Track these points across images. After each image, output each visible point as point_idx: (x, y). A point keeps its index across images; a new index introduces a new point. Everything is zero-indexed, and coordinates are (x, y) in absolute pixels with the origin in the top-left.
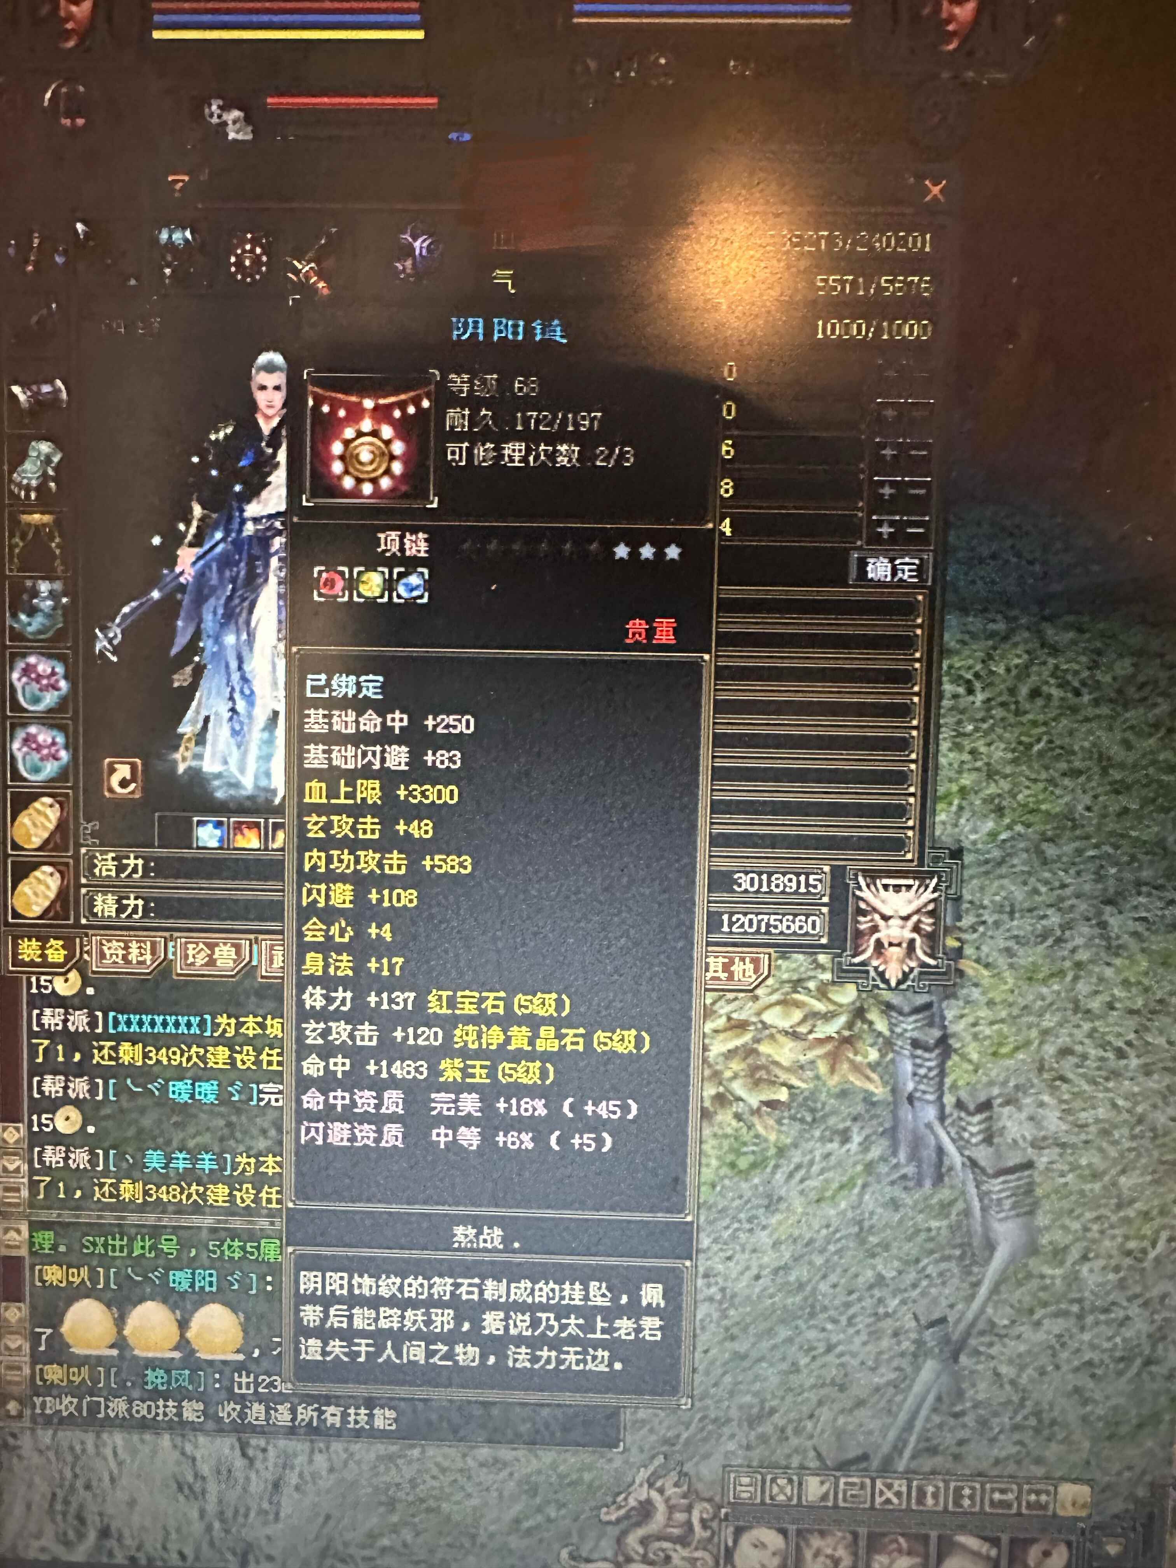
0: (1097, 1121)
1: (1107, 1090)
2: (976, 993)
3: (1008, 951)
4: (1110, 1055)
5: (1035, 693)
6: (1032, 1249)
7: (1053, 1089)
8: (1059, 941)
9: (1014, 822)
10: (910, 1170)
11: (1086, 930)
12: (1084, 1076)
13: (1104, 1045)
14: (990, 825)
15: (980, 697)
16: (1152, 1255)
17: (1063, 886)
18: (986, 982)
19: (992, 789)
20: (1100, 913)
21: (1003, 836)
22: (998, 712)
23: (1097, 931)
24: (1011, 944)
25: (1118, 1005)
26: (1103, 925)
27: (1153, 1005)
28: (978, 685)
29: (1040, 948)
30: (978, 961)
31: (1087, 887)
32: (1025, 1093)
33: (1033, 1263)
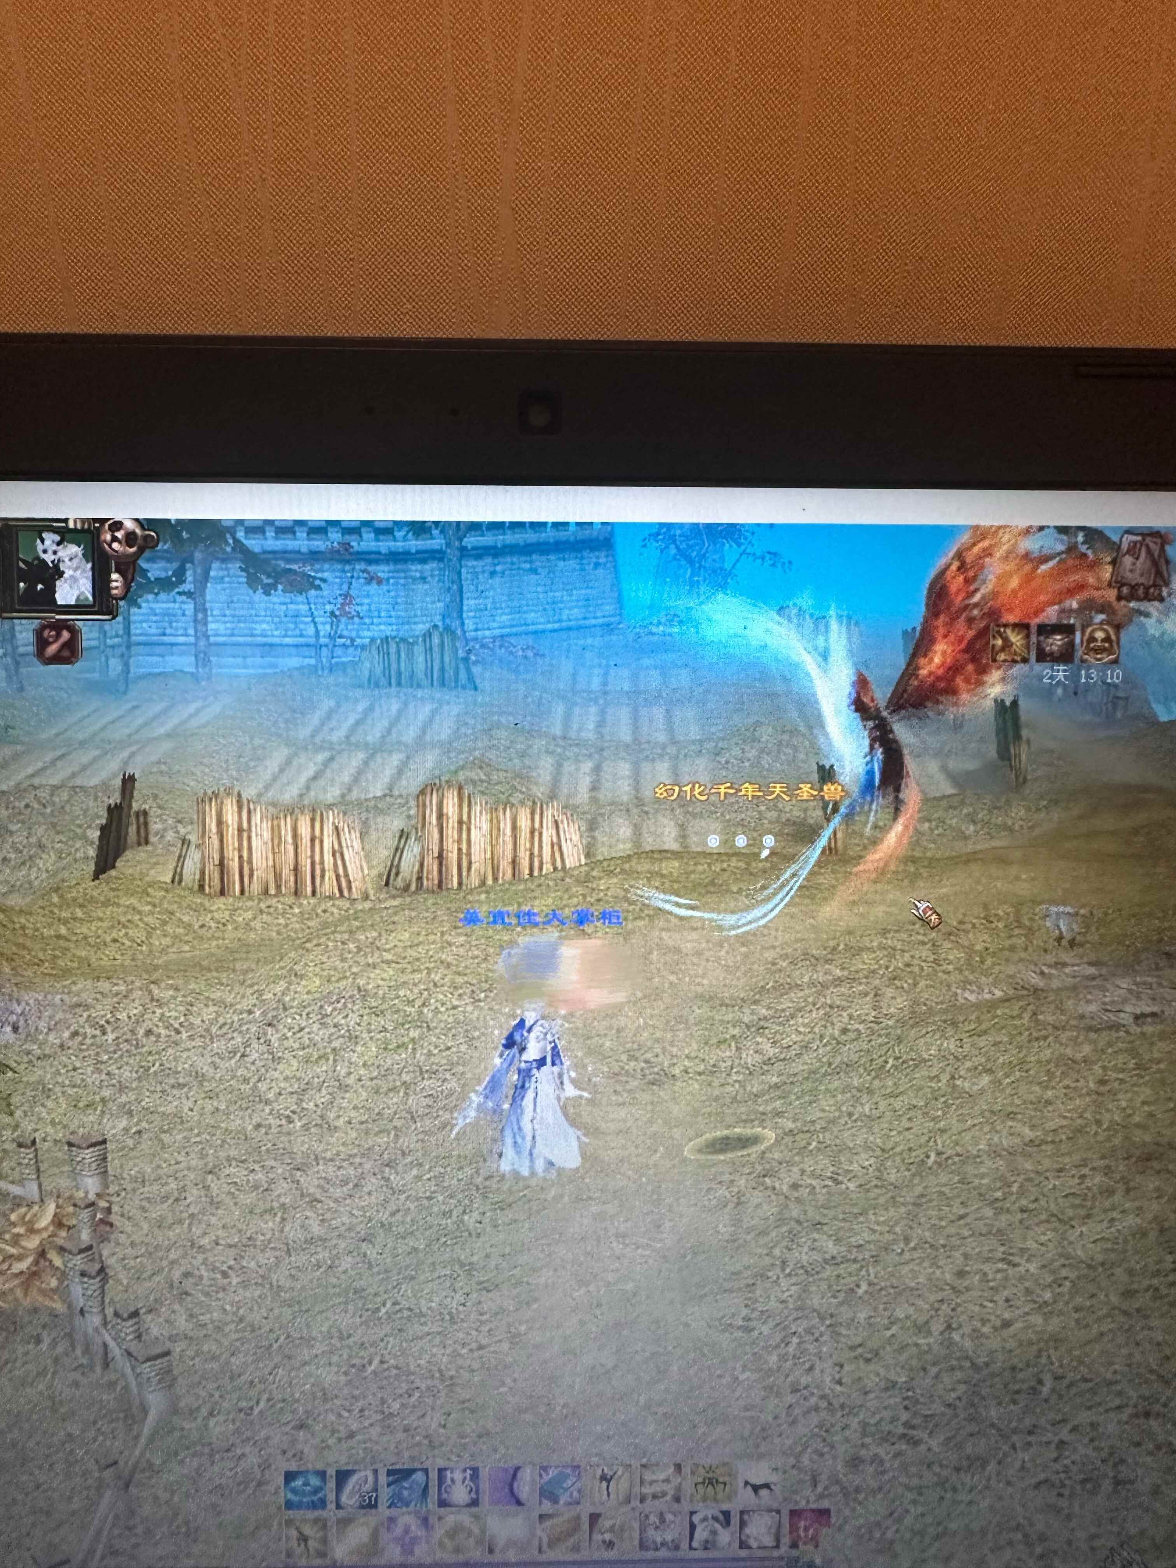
0: (212, 1322)
1: (218, 1299)
2: (123, 1238)
3: (143, 1209)
4: (219, 1276)
5: (149, 1033)
6: (175, 1411)
7: (181, 1301)
8: (177, 1200)
9: (140, 1121)
10: (84, 1361)
11: (195, 1192)
12: (202, 1291)
13: (214, 1269)
14: (124, 1123)
15: (110, 1037)
16: (256, 1411)
17: (177, 1163)
18: (129, 1229)
19: (124, 1099)
20: (204, 1180)
21: (134, 1130)
22: (125, 1046)
23: (203, 1193)
24: (144, 1203)
25: (222, 1242)
26: (207, 1188)
27: (244, 1241)
28: (109, 1029)
29: (165, 1206)
30: (122, 1215)
31: (193, 1163)
32: (161, 1304)
33: (175, 1420)
